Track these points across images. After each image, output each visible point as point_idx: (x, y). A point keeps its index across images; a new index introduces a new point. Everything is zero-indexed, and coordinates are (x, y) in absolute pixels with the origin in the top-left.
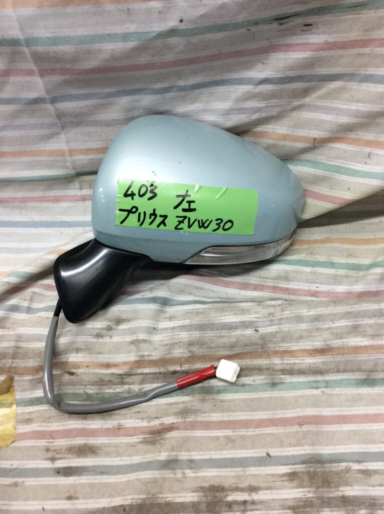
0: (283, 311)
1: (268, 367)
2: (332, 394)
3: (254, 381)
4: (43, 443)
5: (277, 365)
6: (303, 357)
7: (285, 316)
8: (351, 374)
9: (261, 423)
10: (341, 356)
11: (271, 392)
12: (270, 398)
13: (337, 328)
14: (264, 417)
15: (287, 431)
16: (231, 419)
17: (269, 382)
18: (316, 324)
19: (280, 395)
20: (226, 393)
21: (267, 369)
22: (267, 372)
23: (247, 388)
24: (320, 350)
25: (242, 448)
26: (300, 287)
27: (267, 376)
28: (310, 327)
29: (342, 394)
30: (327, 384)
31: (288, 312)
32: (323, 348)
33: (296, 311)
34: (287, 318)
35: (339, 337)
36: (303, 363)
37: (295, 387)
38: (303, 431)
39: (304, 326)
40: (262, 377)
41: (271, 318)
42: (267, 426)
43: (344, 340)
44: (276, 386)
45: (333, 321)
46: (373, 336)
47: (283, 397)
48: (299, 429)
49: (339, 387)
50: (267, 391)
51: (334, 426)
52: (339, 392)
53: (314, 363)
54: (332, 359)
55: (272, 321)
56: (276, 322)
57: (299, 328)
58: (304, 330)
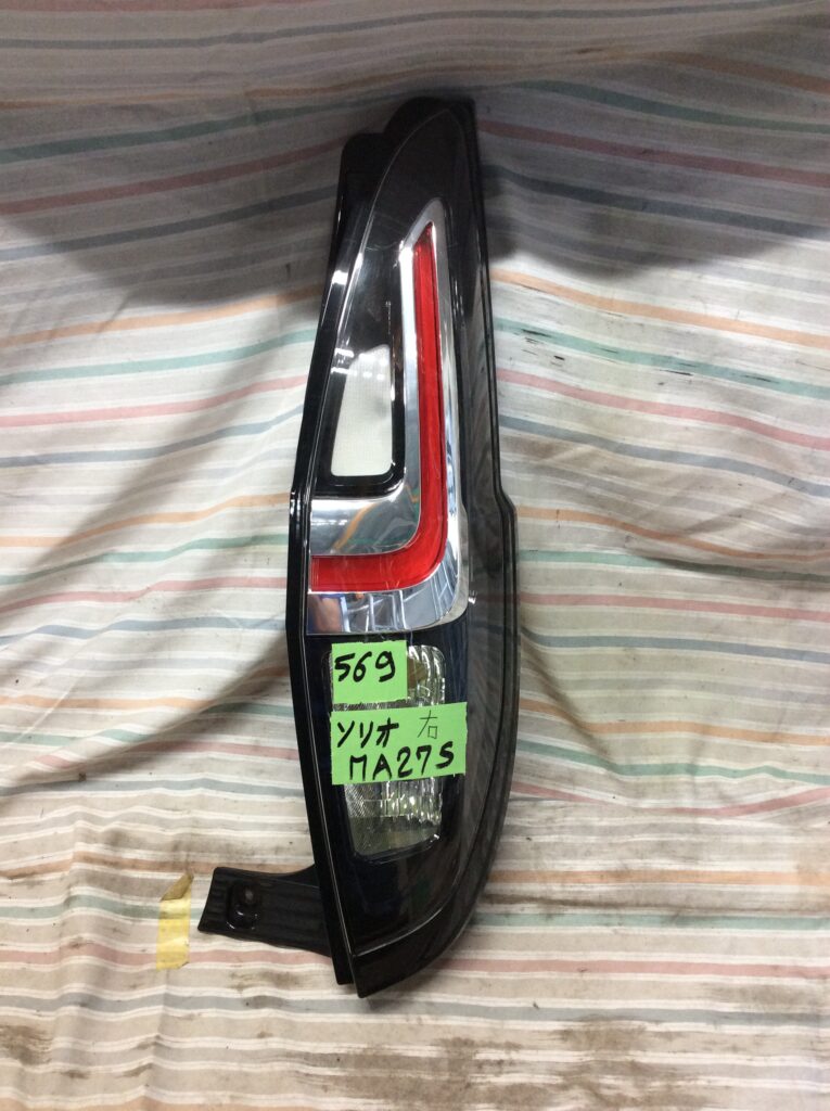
1: (544, 894)
2: (628, 935)
4: (226, 966)
5: (556, 892)
6: (592, 882)
7: (568, 824)
8: (654, 908)
9: (528, 966)
10: (642, 884)
11: (545, 927)
12: (543, 935)
13: (636, 843)
14: (533, 958)
15: (563, 978)
18: (610, 838)
19: (557, 932)
23: (512, 919)
24: (614, 872)
25: (501, 995)
27: (541, 905)
28: (600, 842)
29: (641, 936)
30: (622, 921)
31: (573, 819)
32: (618, 869)
34: (571, 827)
35: (639, 856)
38: (584, 981)
39: (592, 839)
41: (549, 824)
42: (536, 970)
43: (647, 861)
44: (552, 919)
45: (632, 834)
46: (686, 859)
47: (560, 934)
48: (579, 978)
49: (639, 925)
50: (539, 925)
52: (636, 933)
54: (631, 888)
56: (556, 830)
57: (586, 841)
58: (593, 844)
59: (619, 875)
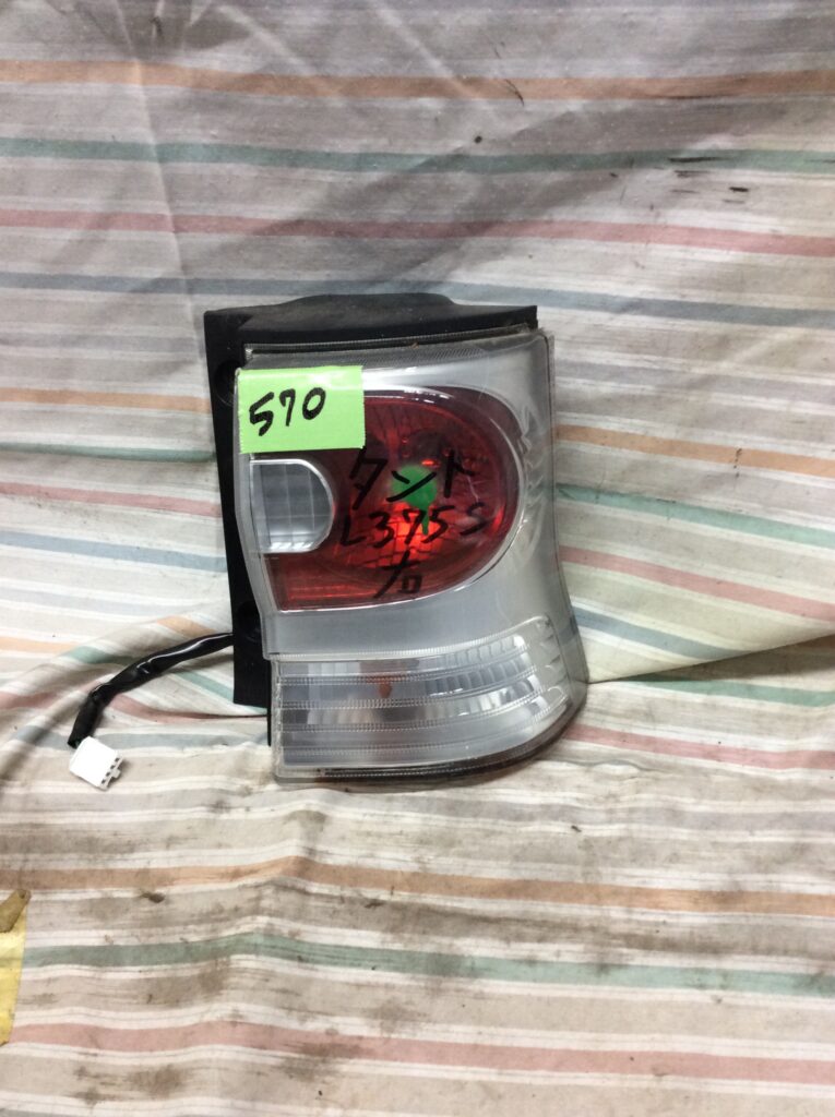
0: (638, 792)
1: (596, 924)
3: (558, 954)
4: (71, 1053)
5: (615, 922)
6: (678, 909)
7: (643, 805)
8: (783, 959)
9: (565, 1060)
10: (763, 915)
11: (595, 987)
12: (592, 1001)
13: (760, 846)
14: (574, 1046)
15: (627, 1084)
16: (498, 1042)
17: (590, 960)
18: (712, 833)
19: (616, 996)
20: (489, 977)
21: (593, 929)
22: (590, 936)
23: (540, 970)
24: (718, 894)
26: (682, 737)
27: (590, 947)
28: (696, 839)
29: (758, 1008)
30: (728, 980)
31: (651, 796)
32: (725, 889)
33: (669, 798)
34: (647, 810)
35: (762, 868)
36: (677, 925)
37: (649, 979)
38: (664, 1091)
39: (683, 834)
40: (579, 947)
41: (610, 805)
43: (773, 877)
44: (607, 973)
45: (751, 829)
47: (621, 1001)
48: (654, 1085)
49: (754, 989)
50: (586, 982)
51: (737, 1082)
52: (752, 1003)
53: (704, 927)
54: (743, 921)
55: (611, 811)
56: (622, 815)
57: (672, 837)
58: (684, 843)
59: (726, 899)
